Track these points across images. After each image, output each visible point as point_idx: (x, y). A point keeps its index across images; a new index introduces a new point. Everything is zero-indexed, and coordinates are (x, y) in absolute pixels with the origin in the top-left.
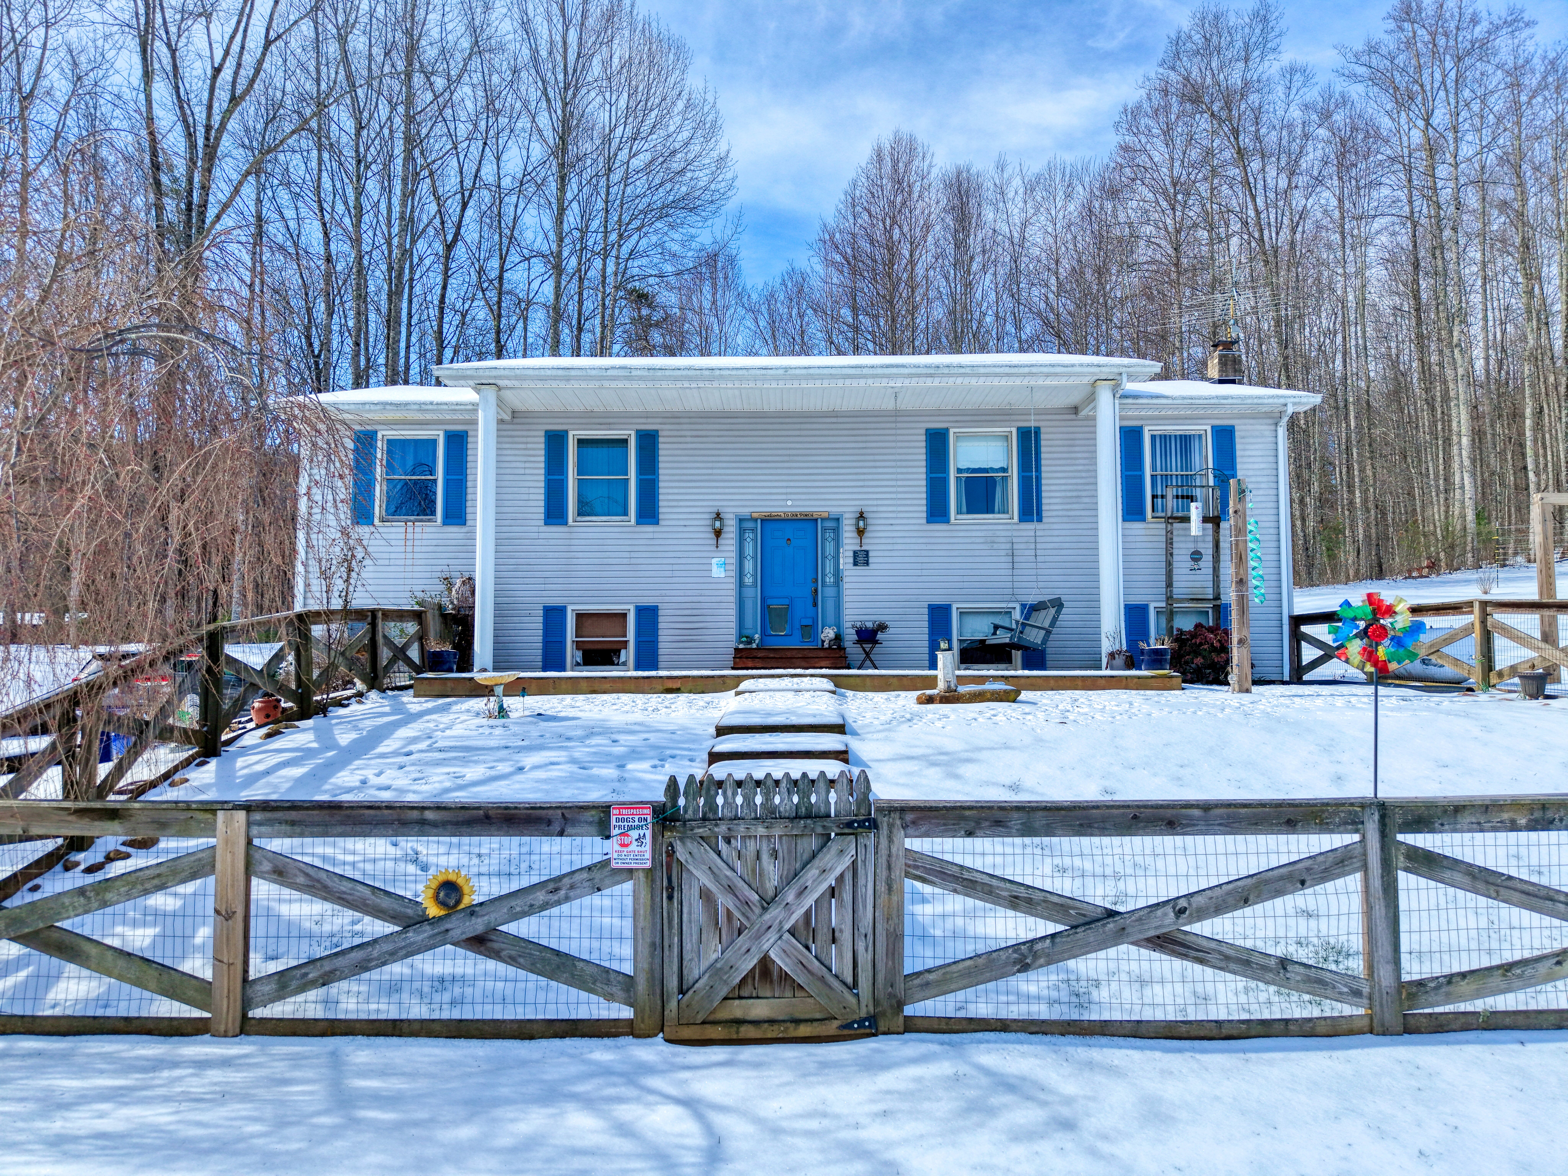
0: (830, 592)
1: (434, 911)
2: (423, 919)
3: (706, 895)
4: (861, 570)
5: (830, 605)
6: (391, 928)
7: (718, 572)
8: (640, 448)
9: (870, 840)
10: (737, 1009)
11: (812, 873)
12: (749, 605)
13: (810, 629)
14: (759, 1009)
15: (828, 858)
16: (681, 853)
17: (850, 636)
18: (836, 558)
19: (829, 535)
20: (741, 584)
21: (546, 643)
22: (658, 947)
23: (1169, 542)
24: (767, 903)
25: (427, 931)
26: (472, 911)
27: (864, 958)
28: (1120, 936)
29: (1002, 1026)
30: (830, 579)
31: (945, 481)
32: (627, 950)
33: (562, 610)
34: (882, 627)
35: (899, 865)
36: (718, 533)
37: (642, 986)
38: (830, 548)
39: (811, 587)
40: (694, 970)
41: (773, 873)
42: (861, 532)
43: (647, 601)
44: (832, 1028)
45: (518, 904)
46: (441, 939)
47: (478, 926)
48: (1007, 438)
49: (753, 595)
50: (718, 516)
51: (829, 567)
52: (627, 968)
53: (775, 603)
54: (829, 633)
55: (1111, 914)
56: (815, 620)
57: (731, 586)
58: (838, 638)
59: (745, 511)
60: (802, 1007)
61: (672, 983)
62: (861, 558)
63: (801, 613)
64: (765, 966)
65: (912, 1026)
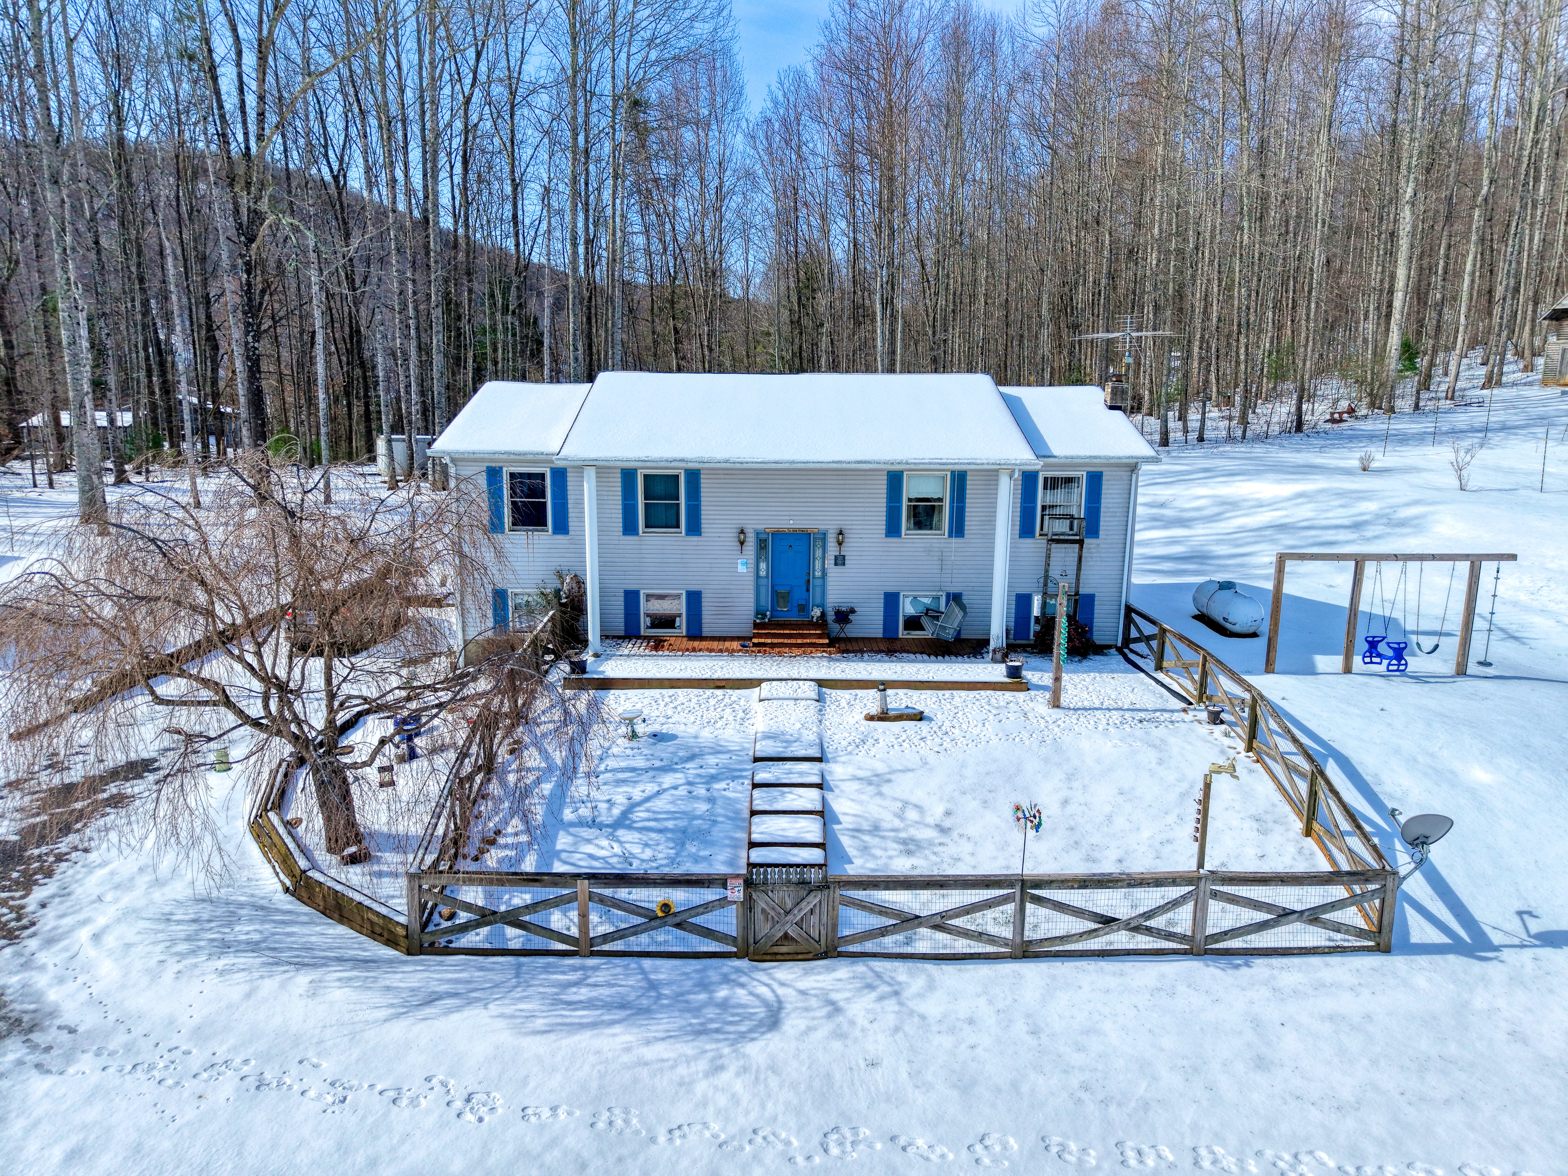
0: (818, 582)
1: (660, 914)
2: (657, 918)
3: (763, 910)
4: (840, 569)
5: (818, 590)
6: (644, 920)
7: (742, 569)
8: (688, 482)
9: (826, 892)
10: (776, 949)
11: (804, 904)
12: (763, 590)
13: (804, 608)
14: (784, 949)
15: (810, 897)
16: (754, 896)
17: (831, 616)
18: (824, 558)
19: (819, 543)
20: (758, 576)
21: (627, 615)
22: (746, 928)
23: (1048, 557)
24: (787, 913)
25: (658, 922)
26: (675, 914)
27: (823, 932)
28: (920, 925)
29: (874, 955)
30: (818, 574)
31: (899, 509)
32: (734, 928)
33: (636, 593)
34: (853, 611)
35: (837, 901)
36: (742, 543)
37: (740, 940)
38: (819, 553)
39: (805, 578)
40: (759, 937)
41: (789, 904)
42: (840, 544)
43: (694, 588)
44: (810, 956)
45: (693, 912)
46: (665, 924)
47: (678, 920)
48: (944, 478)
49: (767, 584)
50: (742, 532)
51: (818, 565)
52: (734, 934)
53: (781, 590)
54: (816, 612)
55: (917, 917)
56: (808, 601)
57: (751, 578)
58: (823, 614)
59: (761, 527)
60: (799, 949)
61: (751, 941)
62: (840, 560)
63: (798, 596)
64: (786, 936)
65: (840, 955)
